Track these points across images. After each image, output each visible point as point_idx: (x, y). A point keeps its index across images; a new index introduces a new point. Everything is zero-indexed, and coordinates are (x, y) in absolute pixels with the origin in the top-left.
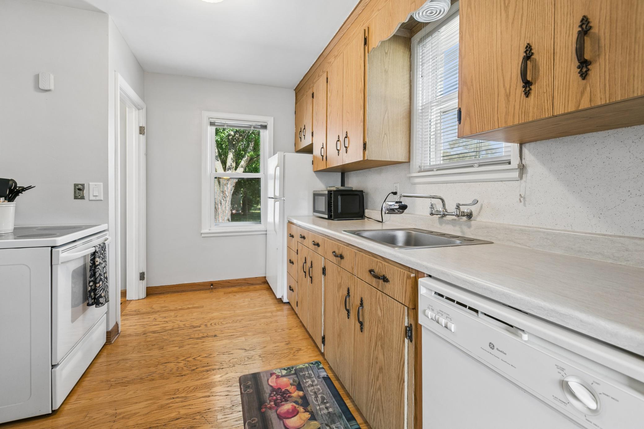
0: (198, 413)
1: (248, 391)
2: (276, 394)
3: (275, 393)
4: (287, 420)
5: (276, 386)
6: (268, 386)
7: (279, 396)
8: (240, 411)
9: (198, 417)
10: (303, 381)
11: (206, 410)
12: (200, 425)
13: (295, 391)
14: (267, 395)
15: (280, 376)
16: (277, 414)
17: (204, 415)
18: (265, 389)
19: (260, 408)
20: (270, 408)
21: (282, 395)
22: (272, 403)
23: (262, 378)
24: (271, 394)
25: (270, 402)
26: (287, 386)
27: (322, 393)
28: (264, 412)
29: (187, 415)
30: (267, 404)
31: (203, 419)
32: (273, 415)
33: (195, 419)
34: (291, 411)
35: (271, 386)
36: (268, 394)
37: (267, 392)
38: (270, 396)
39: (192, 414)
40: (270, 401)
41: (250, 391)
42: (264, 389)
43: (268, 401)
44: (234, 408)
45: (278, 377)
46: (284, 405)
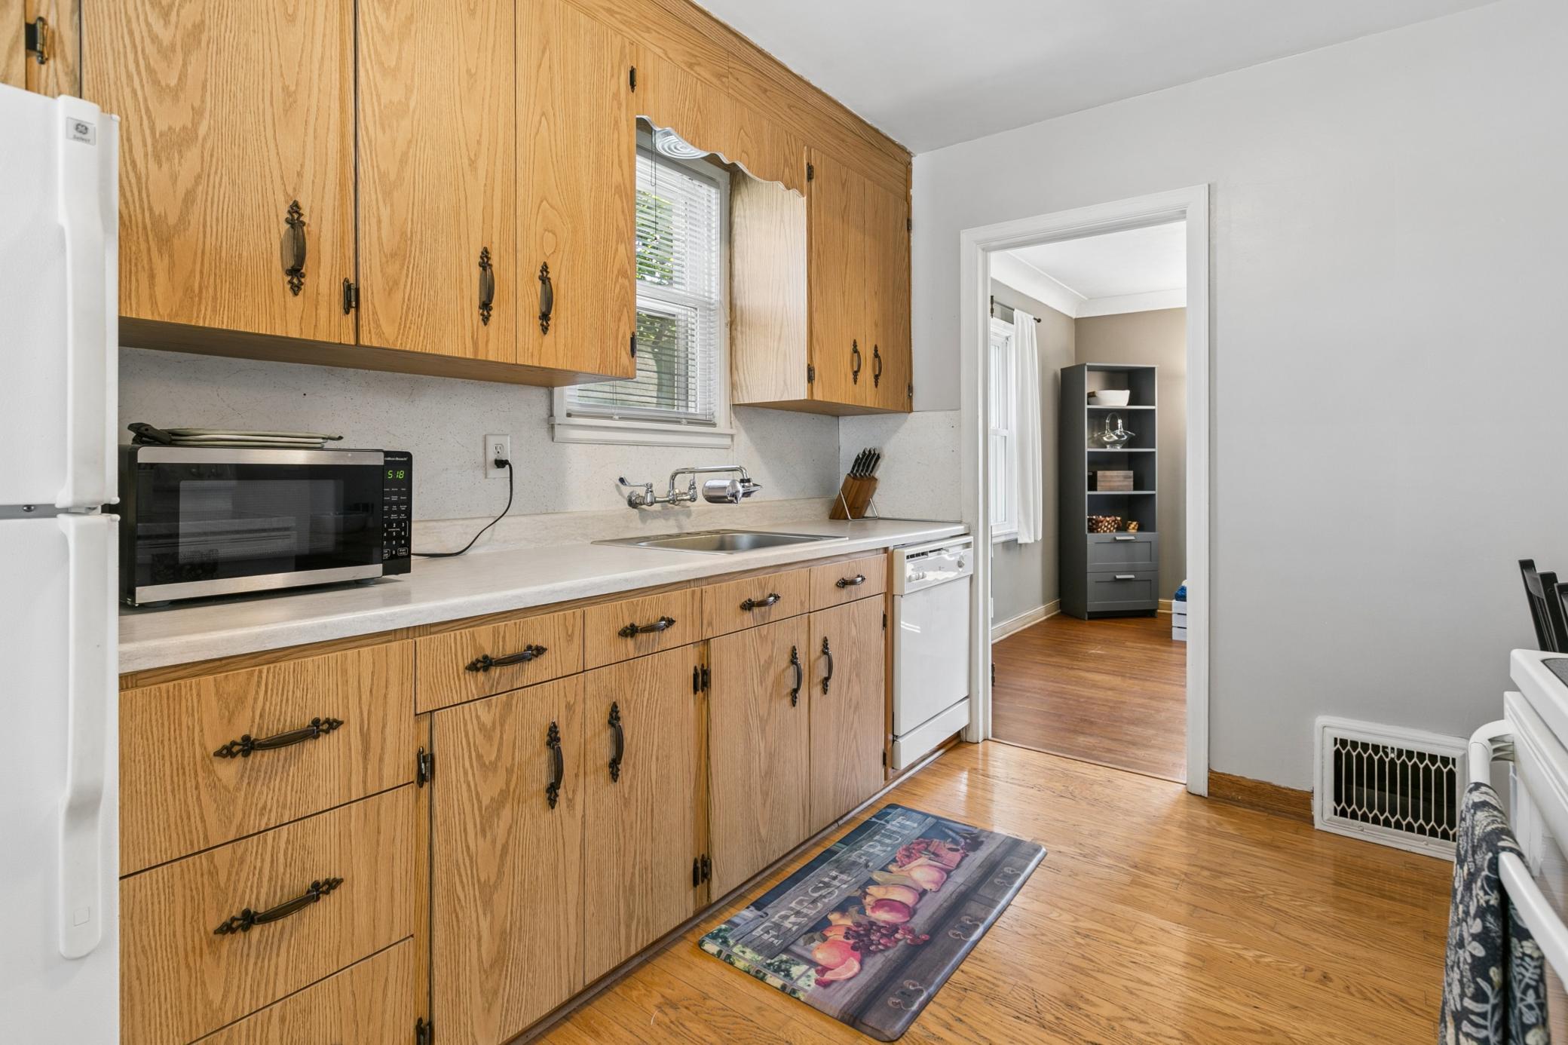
1: (914, 985)
2: (872, 944)
3: (872, 948)
4: (906, 903)
5: (853, 956)
6: (866, 968)
7: (873, 938)
11: (1025, 1021)
13: (836, 926)
14: (890, 953)
16: (911, 918)
18: (881, 966)
19: (926, 943)
20: (911, 931)
21: (868, 935)
22: (898, 936)
24: (881, 951)
25: (900, 940)
26: (835, 943)
27: (806, 894)
28: (928, 934)
30: (909, 941)
32: (920, 922)
34: (886, 908)
35: (861, 963)
36: (886, 954)
37: (884, 958)
38: (887, 948)
39: (1059, 1033)
40: (897, 941)
41: (909, 984)
42: (880, 969)
43: (901, 943)
44: (967, 985)
45: (825, 970)
46: (884, 922)
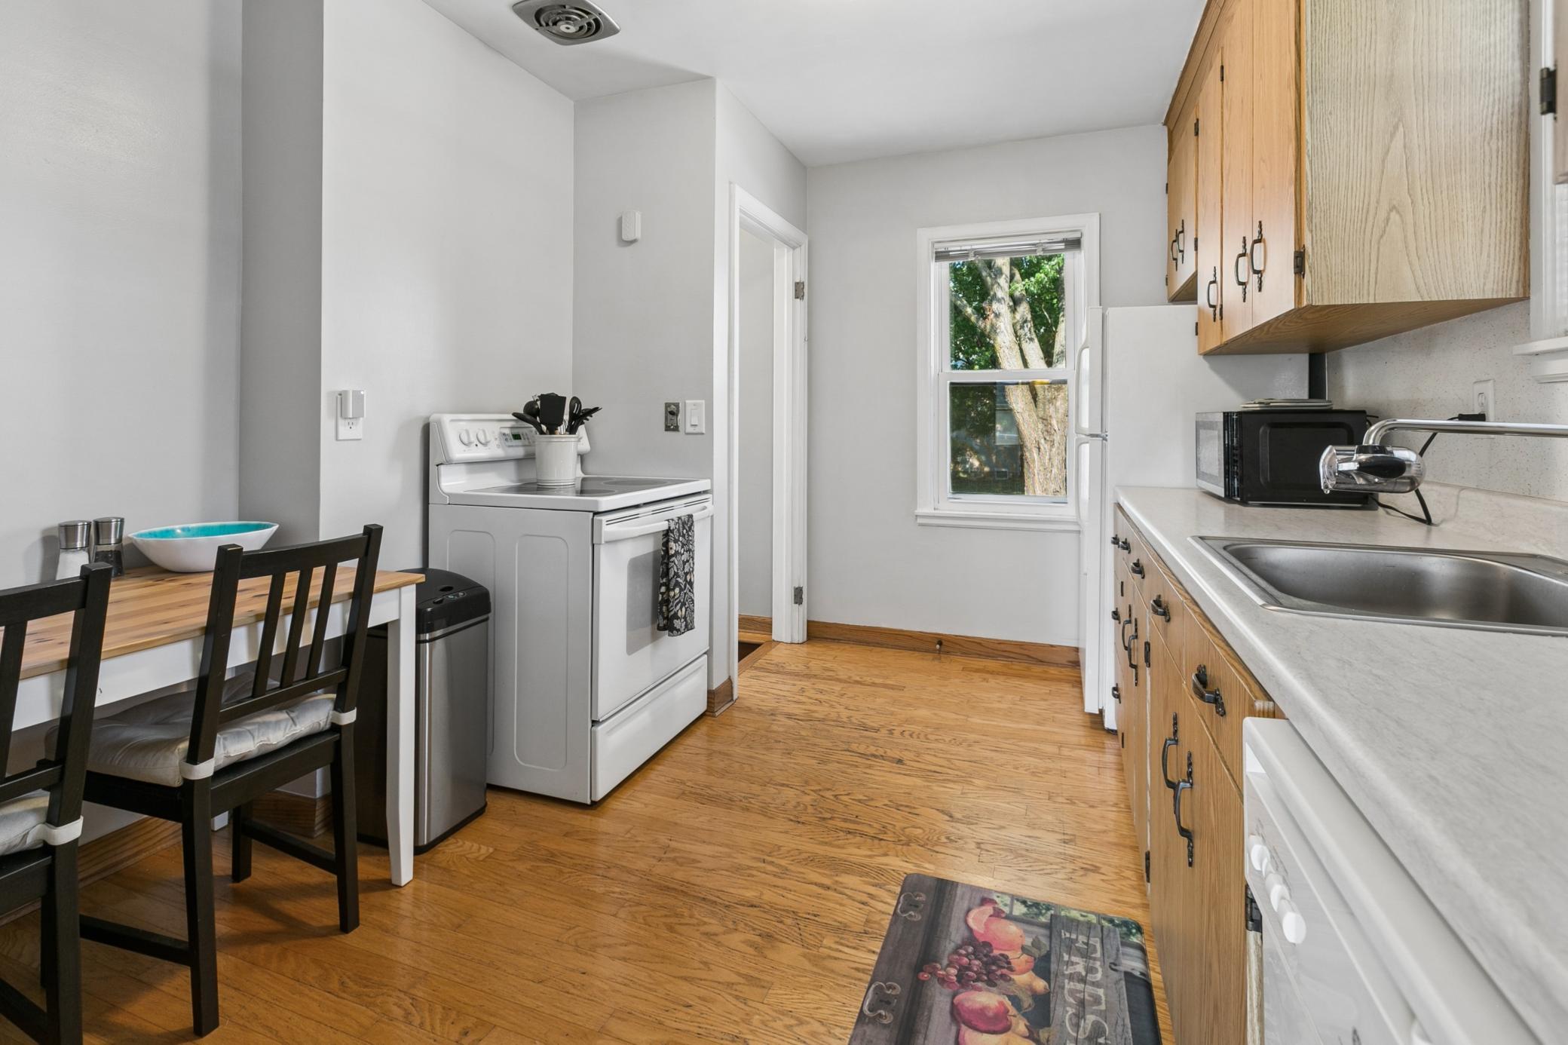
0: (794, 912)
1: (911, 916)
2: (974, 953)
3: (970, 949)
4: (971, 1030)
5: (982, 935)
6: (963, 927)
7: (977, 962)
8: (874, 952)
9: (789, 921)
10: (1061, 956)
11: (809, 914)
12: (784, 940)
13: (1027, 971)
14: (950, 946)
15: (1003, 915)
16: (952, 1003)
17: (802, 924)
18: (951, 930)
19: (918, 968)
20: (943, 981)
21: (985, 964)
22: (953, 971)
23: (957, 899)
24: (960, 947)
25: (948, 965)
26: (1011, 947)
27: (1103, 1015)
28: (924, 981)
29: (772, 907)
30: (938, 966)
31: (796, 929)
32: (940, 1001)
33: (781, 922)
34: (991, 1014)
35: (970, 930)
36: (953, 945)
37: (952, 937)
38: (956, 951)
39: (781, 910)
40: (950, 964)
41: (915, 916)
42: (949, 926)
43: (945, 962)
44: (865, 937)
45: (998, 914)
46: (980, 990)
